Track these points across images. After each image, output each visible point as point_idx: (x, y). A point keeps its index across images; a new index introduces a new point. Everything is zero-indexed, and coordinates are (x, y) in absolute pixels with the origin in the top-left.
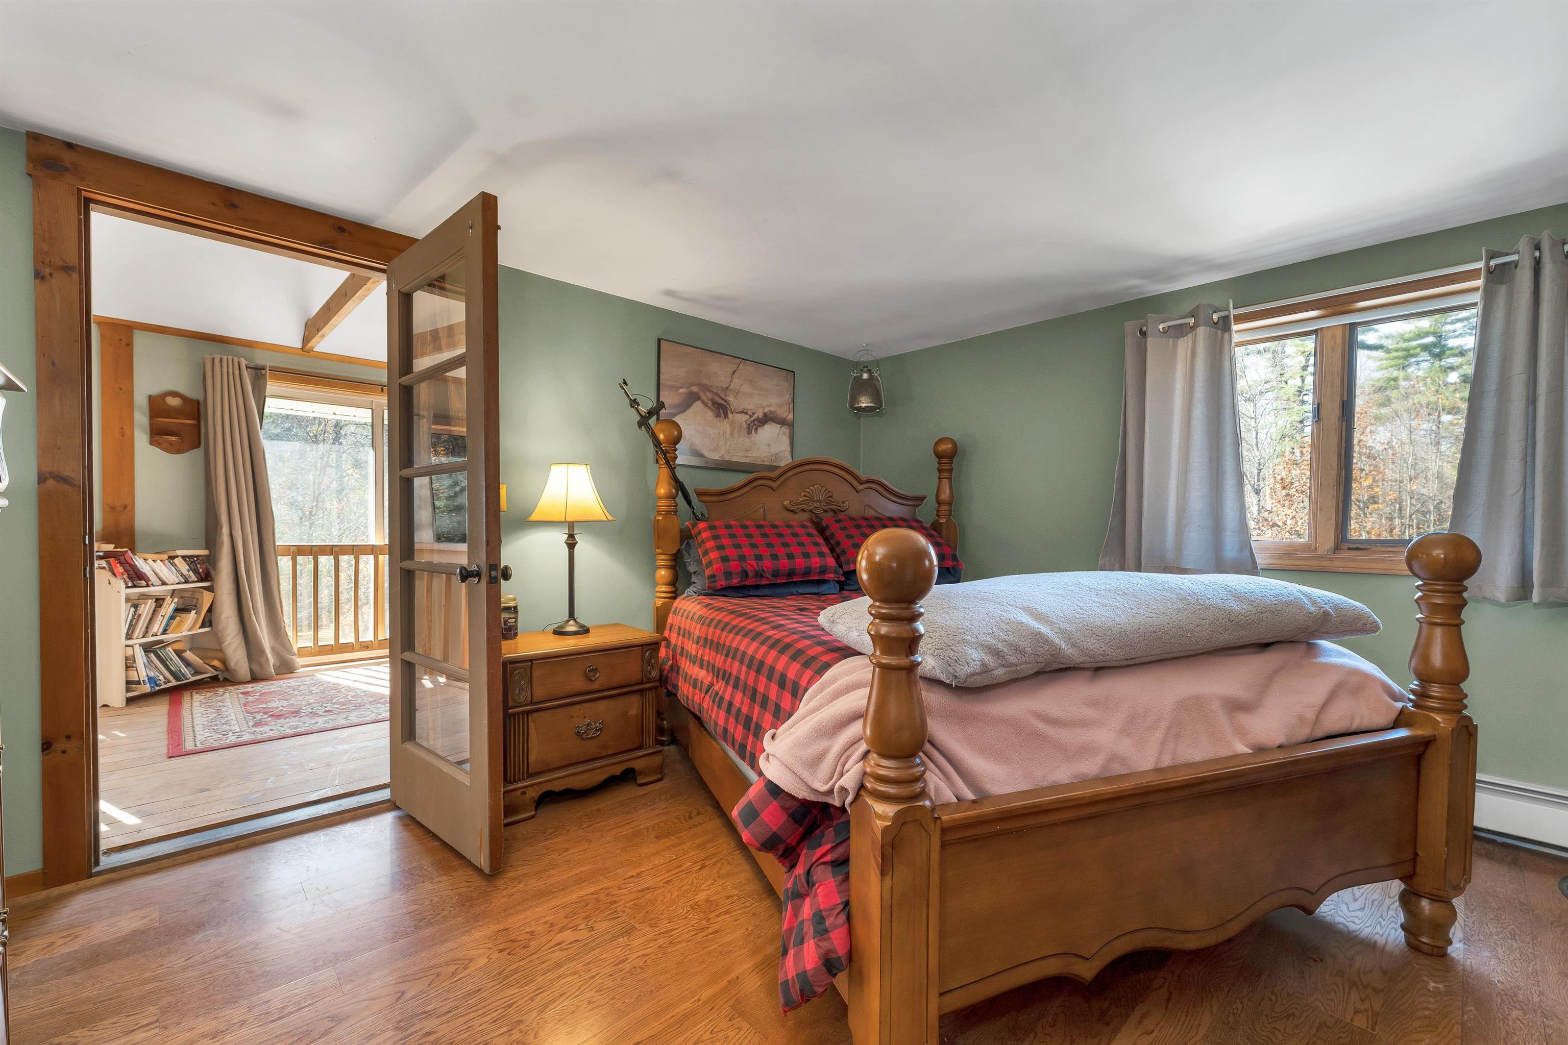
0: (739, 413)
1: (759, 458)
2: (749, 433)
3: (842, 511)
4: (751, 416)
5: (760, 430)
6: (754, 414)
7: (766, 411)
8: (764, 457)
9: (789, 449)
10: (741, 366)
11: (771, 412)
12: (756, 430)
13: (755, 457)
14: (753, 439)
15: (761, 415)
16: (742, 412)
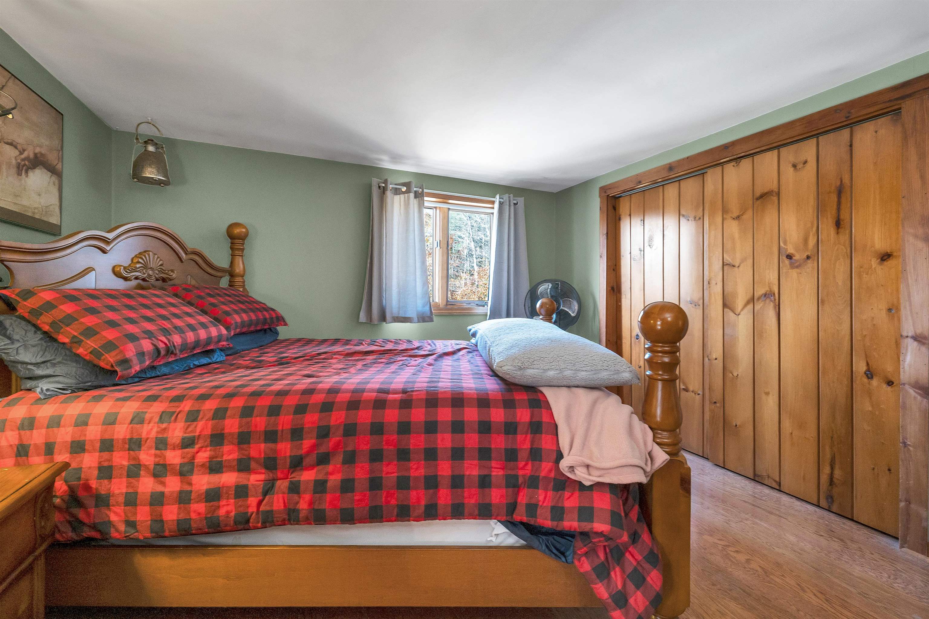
0: (7, 143)
1: (29, 208)
2: (19, 174)
3: (171, 280)
4: (21, 153)
5: (31, 174)
6: (24, 150)
7: (37, 151)
8: (35, 208)
9: (58, 203)
10: (11, 81)
11: (42, 154)
12: (27, 172)
13: (24, 206)
14: (23, 181)
15: (32, 156)
16: (11, 144)
